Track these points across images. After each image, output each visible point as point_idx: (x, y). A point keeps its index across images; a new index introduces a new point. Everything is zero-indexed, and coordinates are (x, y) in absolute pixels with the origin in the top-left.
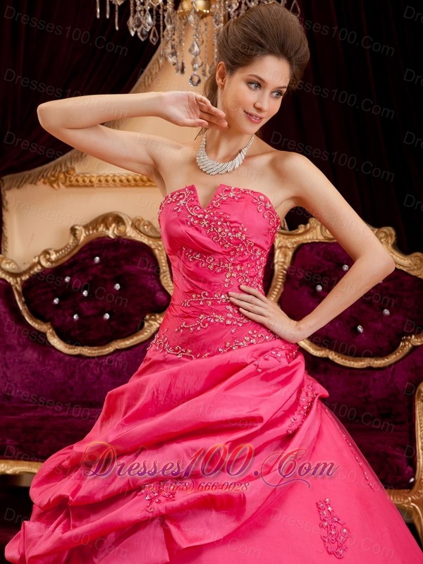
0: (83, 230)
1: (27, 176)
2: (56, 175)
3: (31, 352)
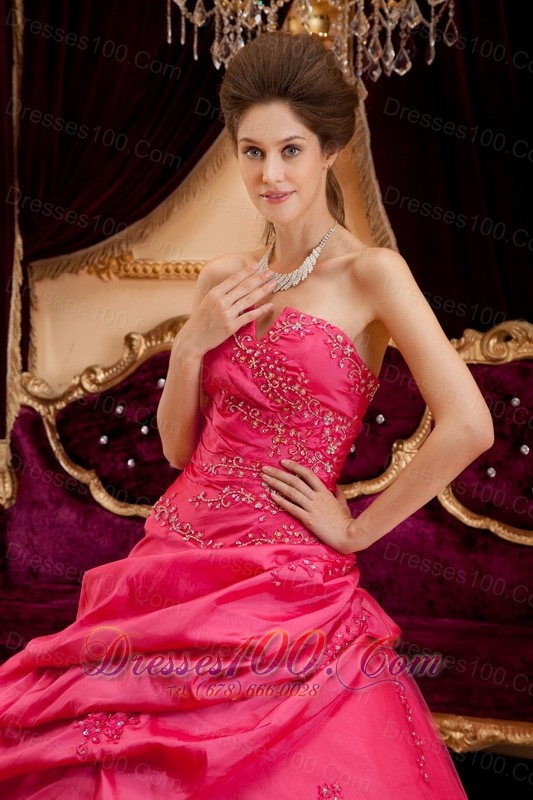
0: (143, 340)
1: (65, 262)
2: (106, 261)
3: (67, 511)
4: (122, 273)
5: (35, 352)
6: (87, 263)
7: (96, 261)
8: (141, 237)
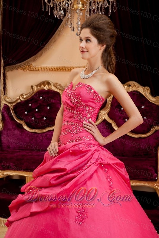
0: (36, 87)
1: (15, 67)
2: (25, 66)
3: (17, 131)
4: (30, 69)
5: (7, 90)
6: (20, 67)
7: (23, 66)
8: (34, 60)
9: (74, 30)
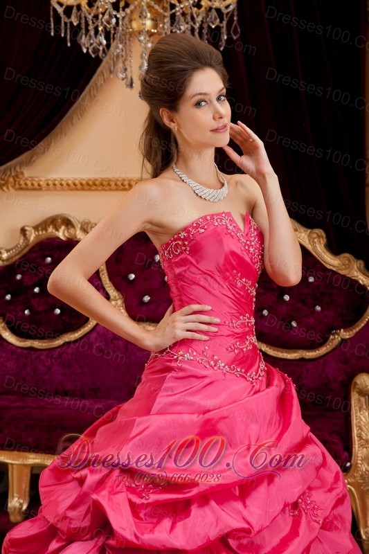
0: (33, 231)
2: (6, 178)
4: (17, 186)
8: (29, 163)
9: (131, 85)
